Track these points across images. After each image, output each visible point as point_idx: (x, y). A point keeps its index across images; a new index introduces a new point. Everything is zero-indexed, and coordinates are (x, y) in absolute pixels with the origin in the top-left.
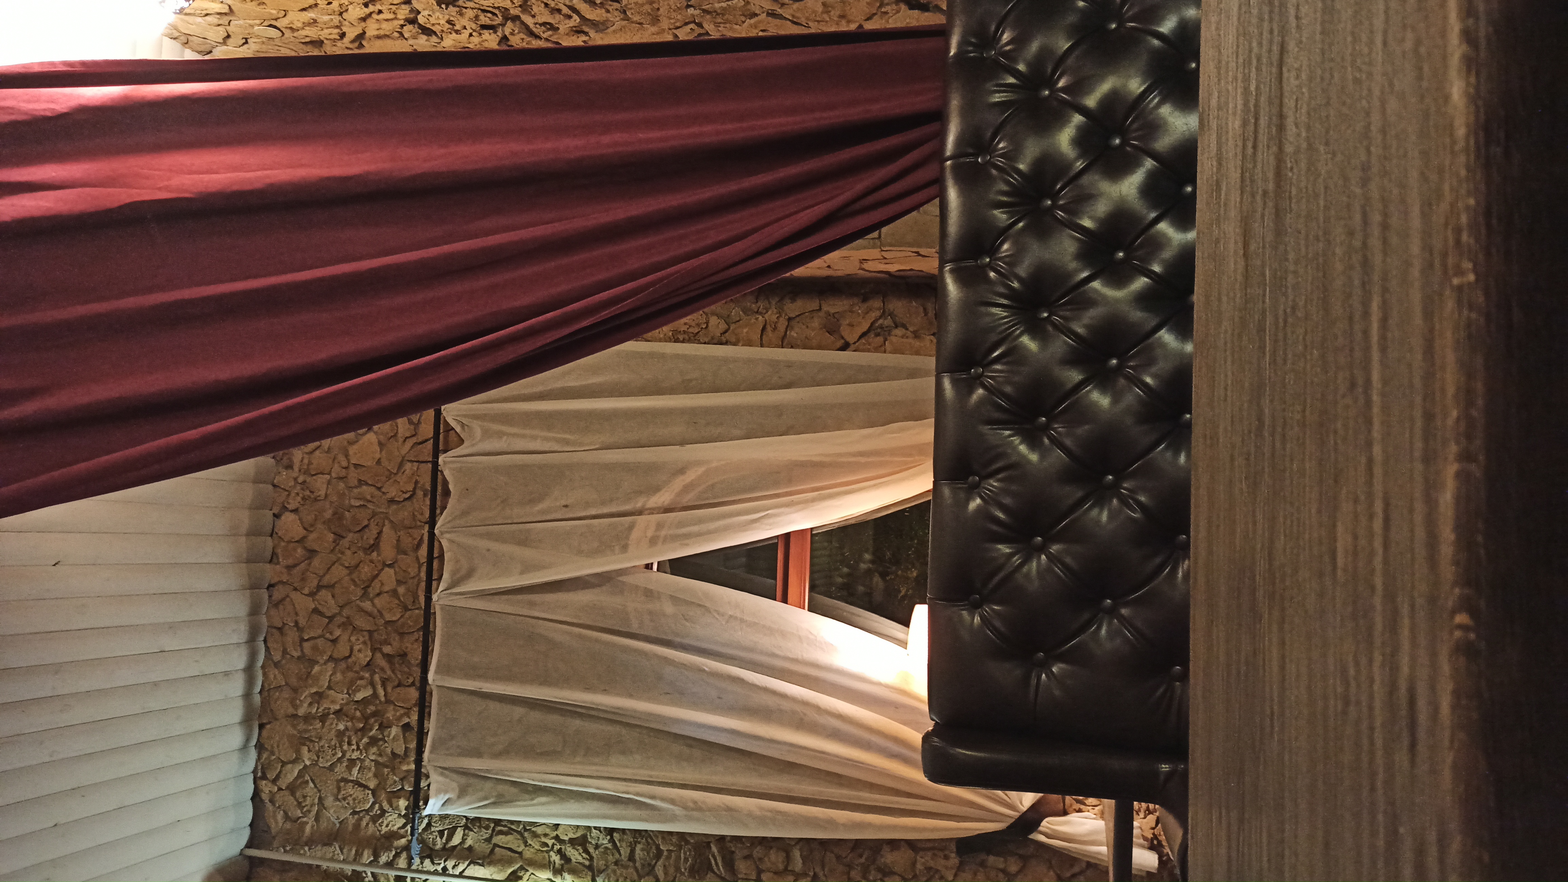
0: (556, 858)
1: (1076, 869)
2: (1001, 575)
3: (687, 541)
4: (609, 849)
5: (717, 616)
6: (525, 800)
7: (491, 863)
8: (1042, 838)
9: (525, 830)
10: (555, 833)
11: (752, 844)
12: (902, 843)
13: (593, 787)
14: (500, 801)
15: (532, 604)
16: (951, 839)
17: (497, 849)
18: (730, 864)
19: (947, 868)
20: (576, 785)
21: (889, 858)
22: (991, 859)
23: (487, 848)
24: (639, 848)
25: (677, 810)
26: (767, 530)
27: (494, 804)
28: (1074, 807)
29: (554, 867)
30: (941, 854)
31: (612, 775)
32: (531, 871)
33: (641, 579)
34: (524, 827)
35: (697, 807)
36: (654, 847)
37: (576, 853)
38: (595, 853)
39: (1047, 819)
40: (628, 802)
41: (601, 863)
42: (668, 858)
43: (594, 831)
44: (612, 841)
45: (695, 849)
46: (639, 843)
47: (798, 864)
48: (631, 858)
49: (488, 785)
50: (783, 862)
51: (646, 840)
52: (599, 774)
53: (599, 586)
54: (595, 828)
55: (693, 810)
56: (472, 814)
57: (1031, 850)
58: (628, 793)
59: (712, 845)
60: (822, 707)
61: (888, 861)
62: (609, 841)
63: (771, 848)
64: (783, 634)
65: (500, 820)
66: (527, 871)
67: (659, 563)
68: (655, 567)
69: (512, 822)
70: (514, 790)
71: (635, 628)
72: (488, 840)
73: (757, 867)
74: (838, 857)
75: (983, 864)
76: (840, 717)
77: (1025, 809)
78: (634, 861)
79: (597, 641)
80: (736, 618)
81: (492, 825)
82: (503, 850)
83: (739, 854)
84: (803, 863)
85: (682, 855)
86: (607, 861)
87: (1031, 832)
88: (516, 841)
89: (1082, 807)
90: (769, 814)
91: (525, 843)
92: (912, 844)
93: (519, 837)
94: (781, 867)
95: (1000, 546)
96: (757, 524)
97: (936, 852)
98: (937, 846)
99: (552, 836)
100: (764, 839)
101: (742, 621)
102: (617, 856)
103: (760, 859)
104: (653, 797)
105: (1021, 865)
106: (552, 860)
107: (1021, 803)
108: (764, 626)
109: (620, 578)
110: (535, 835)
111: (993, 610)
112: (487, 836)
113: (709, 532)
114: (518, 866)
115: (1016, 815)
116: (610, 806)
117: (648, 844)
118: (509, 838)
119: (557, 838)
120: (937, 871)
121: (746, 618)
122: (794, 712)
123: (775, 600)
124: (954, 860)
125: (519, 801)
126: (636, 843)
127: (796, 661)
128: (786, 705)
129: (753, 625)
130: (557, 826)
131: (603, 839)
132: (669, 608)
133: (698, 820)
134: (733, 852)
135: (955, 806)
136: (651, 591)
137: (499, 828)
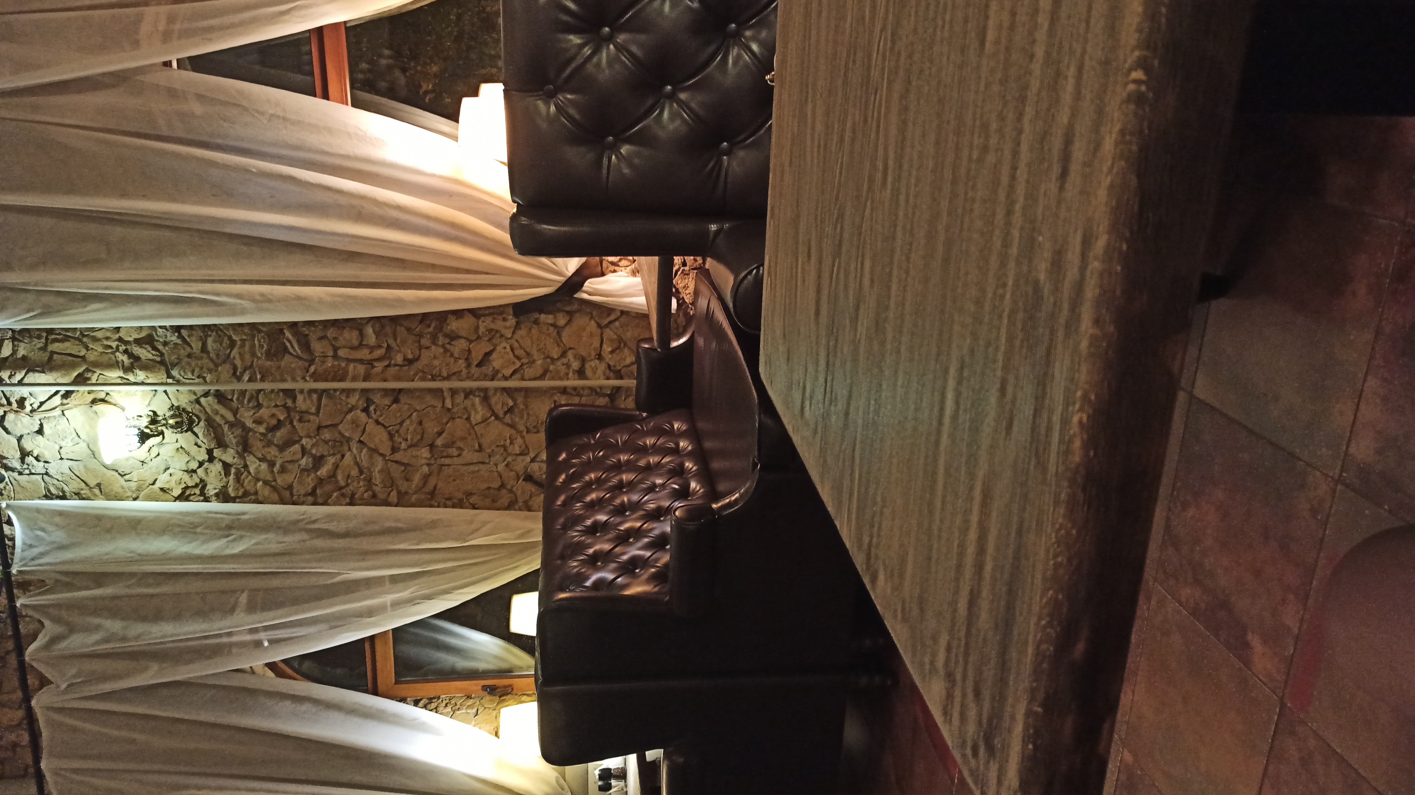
0: (125, 358)
1: (612, 317)
2: (573, 65)
3: (209, 36)
4: (180, 344)
5: (256, 115)
6: (77, 308)
7: (52, 369)
8: (585, 296)
9: (84, 336)
10: (117, 336)
11: (325, 327)
12: (465, 311)
13: (151, 290)
14: (46, 312)
15: (36, 108)
16: (510, 304)
17: (55, 356)
18: (306, 346)
19: (506, 328)
20: (130, 290)
21: (454, 325)
22: (543, 317)
23: (45, 356)
24: (210, 341)
25: (245, 303)
26: (298, 23)
27: (41, 315)
28: (610, 269)
29: (123, 366)
30: (501, 318)
31: (169, 278)
32: (99, 372)
33: (162, 77)
34: (81, 333)
35: (266, 299)
36: (226, 338)
37: (144, 351)
38: (164, 350)
39: (589, 280)
40: (192, 300)
41: (173, 358)
42: (242, 346)
43: (160, 330)
44: (180, 336)
45: (268, 336)
46: (210, 336)
47: (371, 338)
48: (204, 349)
49: (31, 297)
50: (357, 338)
51: (217, 333)
52: (155, 278)
53: (113, 86)
54: (160, 327)
55: (262, 302)
56: (18, 327)
57: (575, 307)
58: (191, 292)
59: (285, 331)
60: (380, 200)
61: (454, 328)
62: (178, 337)
63: (344, 328)
64: (329, 130)
65: (52, 329)
66: (95, 372)
67: (178, 60)
68: (175, 64)
69: (67, 330)
70: (61, 300)
71: (165, 132)
72: (44, 349)
73: (333, 346)
74: (409, 330)
75: (536, 322)
76: (399, 208)
77: (570, 274)
78: (208, 353)
79: (125, 145)
80: (278, 117)
81: (44, 334)
82: (63, 356)
83: (313, 337)
84: (377, 338)
85: (256, 342)
86: (179, 355)
87: (576, 292)
88: (75, 347)
89: (616, 268)
90: (339, 299)
91: (87, 348)
92: (474, 312)
93: (77, 342)
94: (355, 342)
95: (571, 37)
96: (287, 17)
97: (496, 316)
98: (496, 311)
99: (114, 338)
100: (336, 321)
101: (285, 119)
102: (188, 349)
103: (335, 339)
104: (218, 294)
105: (568, 318)
106: (119, 359)
107: (567, 269)
108: (309, 124)
109: (138, 78)
110: (95, 339)
111: (567, 99)
112: (41, 345)
113: (233, 26)
114: (84, 368)
115: (562, 279)
116: (173, 305)
117: (220, 336)
118: (67, 344)
119: (120, 340)
120: (497, 331)
121: (288, 116)
122: (352, 206)
123: (315, 96)
124: (512, 321)
125: (70, 309)
126: (207, 336)
127: (348, 157)
128: (343, 200)
129: (298, 123)
130: (118, 329)
131: (171, 337)
132: (198, 109)
133: (267, 310)
134: (307, 335)
135: (509, 277)
136: (175, 90)
137: (53, 336)
